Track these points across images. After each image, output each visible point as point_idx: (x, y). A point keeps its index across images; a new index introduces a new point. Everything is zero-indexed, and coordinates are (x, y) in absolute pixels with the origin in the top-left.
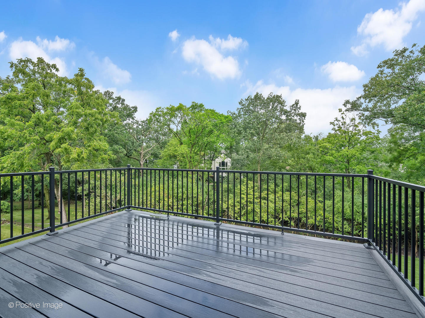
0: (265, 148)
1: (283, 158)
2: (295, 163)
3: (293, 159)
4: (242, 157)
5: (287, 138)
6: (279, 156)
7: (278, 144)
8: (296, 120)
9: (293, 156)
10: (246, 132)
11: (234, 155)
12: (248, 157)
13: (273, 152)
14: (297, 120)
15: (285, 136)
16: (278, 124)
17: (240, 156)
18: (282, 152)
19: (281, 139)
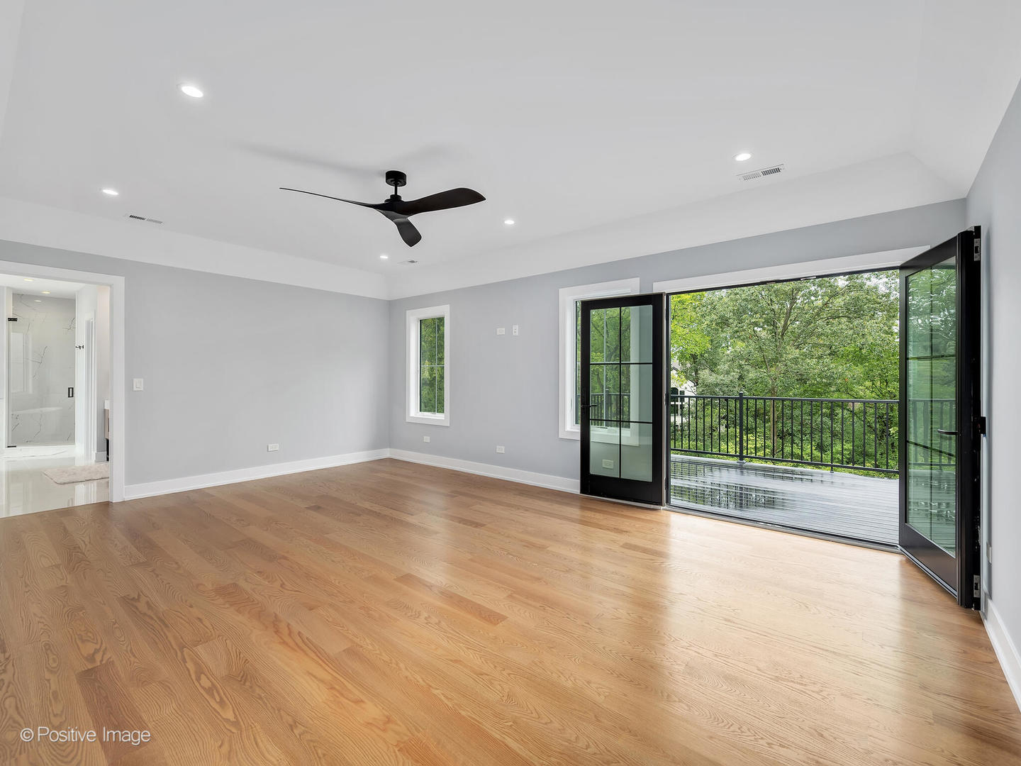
0: (790, 357)
1: (839, 381)
2: (874, 395)
3: (868, 384)
4: (727, 379)
5: (851, 332)
6: (826, 377)
7: (824, 345)
8: (876, 288)
9: (869, 376)
10: (741, 321)
11: (705, 374)
12: (741, 378)
13: (812, 366)
14: (881, 286)
15: (844, 327)
16: (826, 299)
17: (721, 377)
18: (836, 367)
19: (834, 333)
